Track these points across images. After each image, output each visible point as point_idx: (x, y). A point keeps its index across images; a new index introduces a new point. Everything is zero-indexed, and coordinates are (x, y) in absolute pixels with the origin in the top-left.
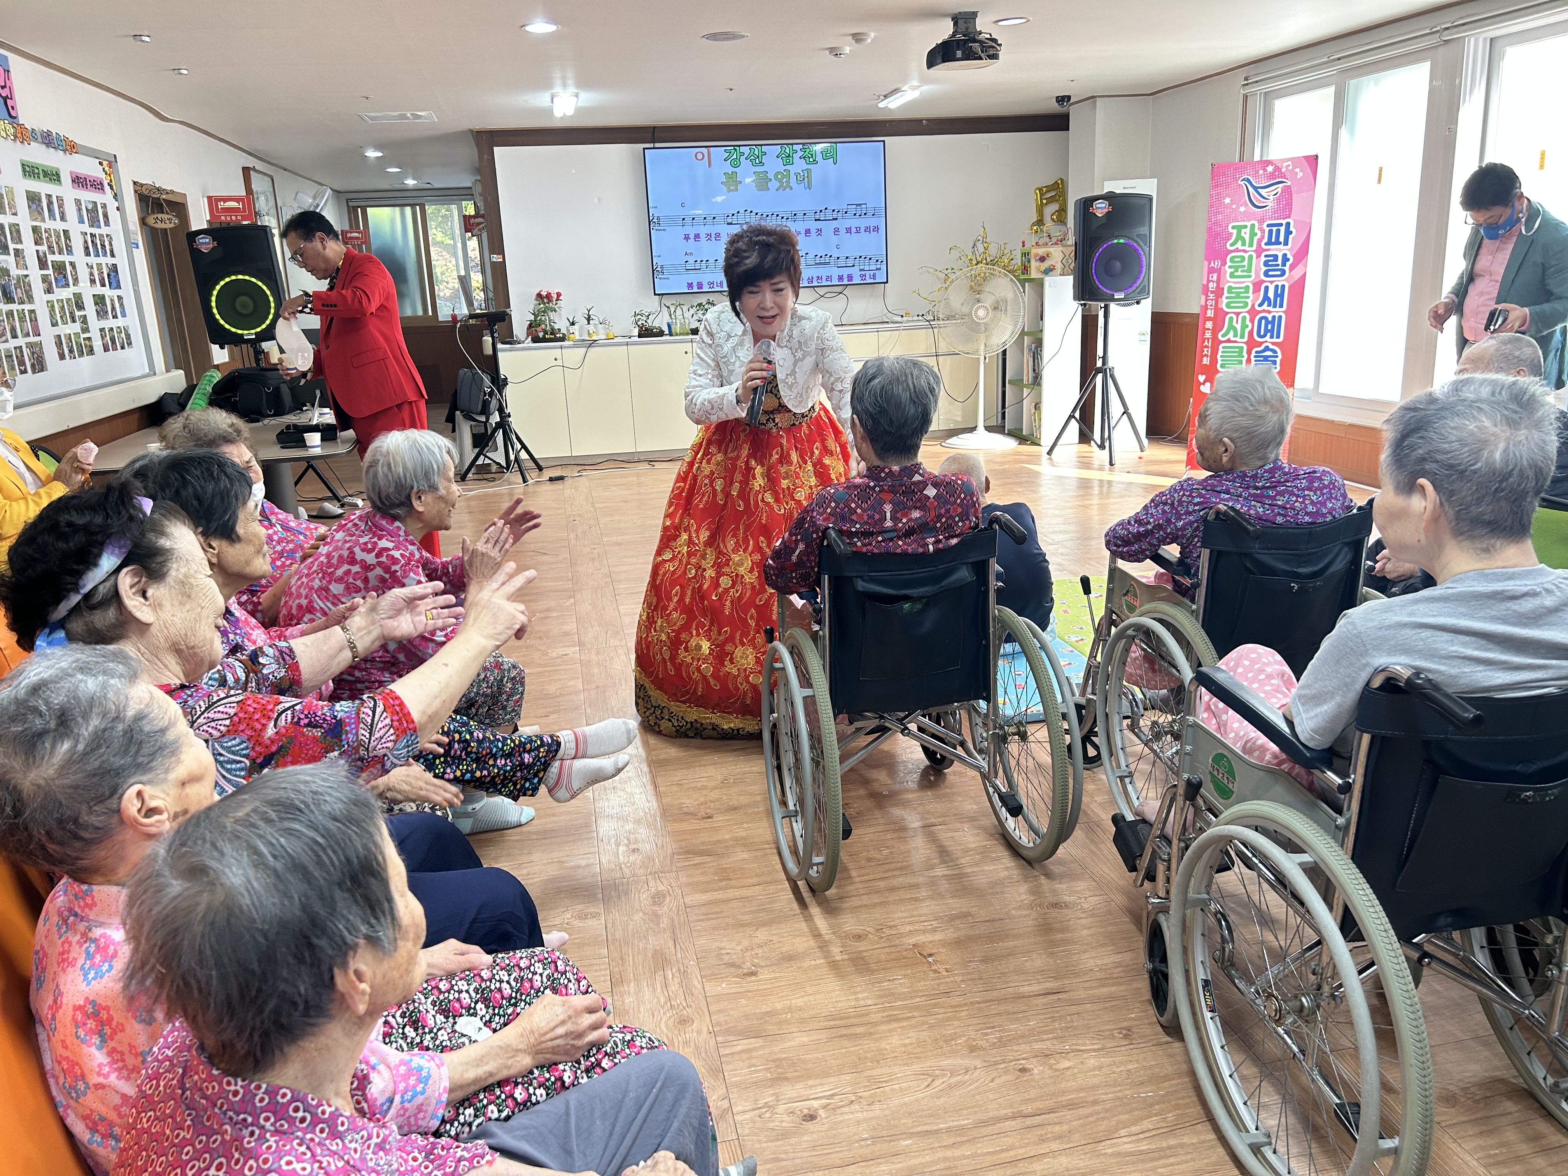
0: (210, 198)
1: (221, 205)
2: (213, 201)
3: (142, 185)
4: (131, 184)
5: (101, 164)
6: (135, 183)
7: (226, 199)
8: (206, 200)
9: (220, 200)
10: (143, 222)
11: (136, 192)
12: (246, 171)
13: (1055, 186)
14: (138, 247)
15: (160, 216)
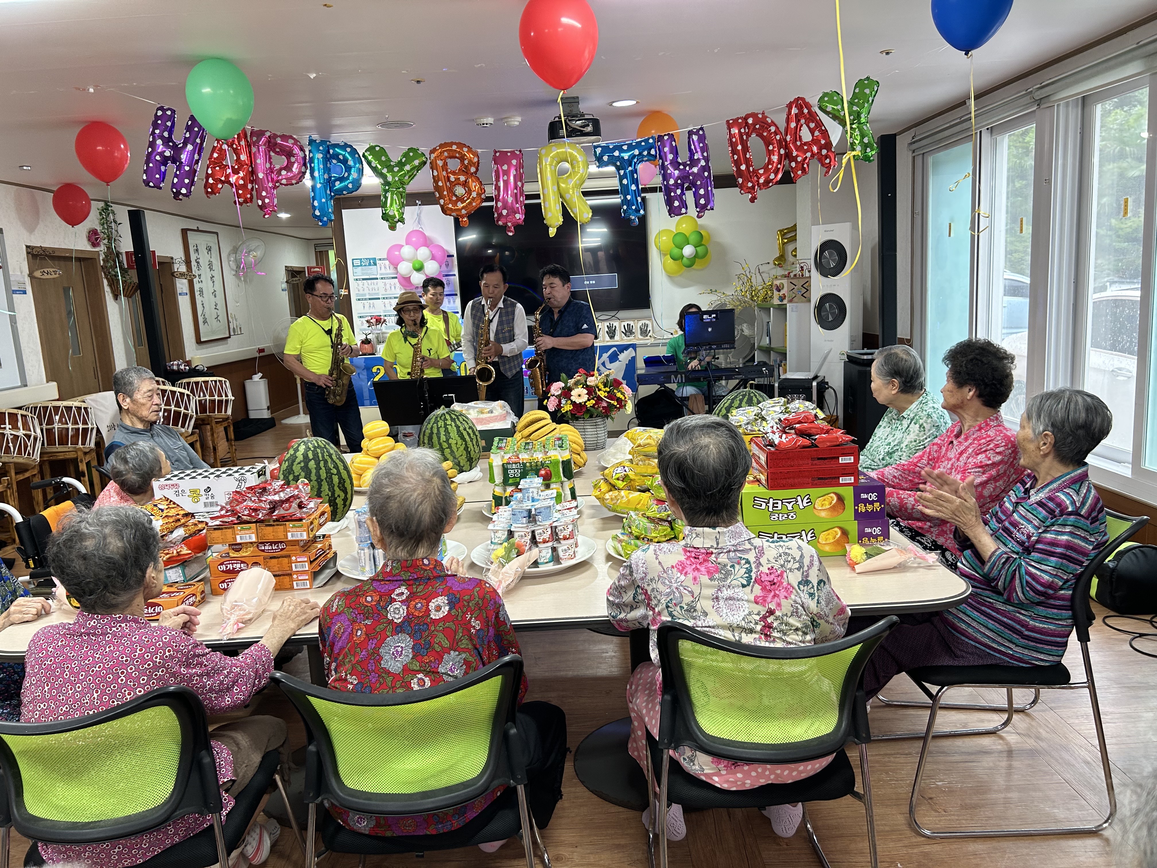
3: (37, 248)
4: (24, 247)
6: (27, 247)
10: (34, 275)
11: (28, 253)
12: (186, 233)
13: (794, 228)
14: (25, 292)
15: (46, 270)
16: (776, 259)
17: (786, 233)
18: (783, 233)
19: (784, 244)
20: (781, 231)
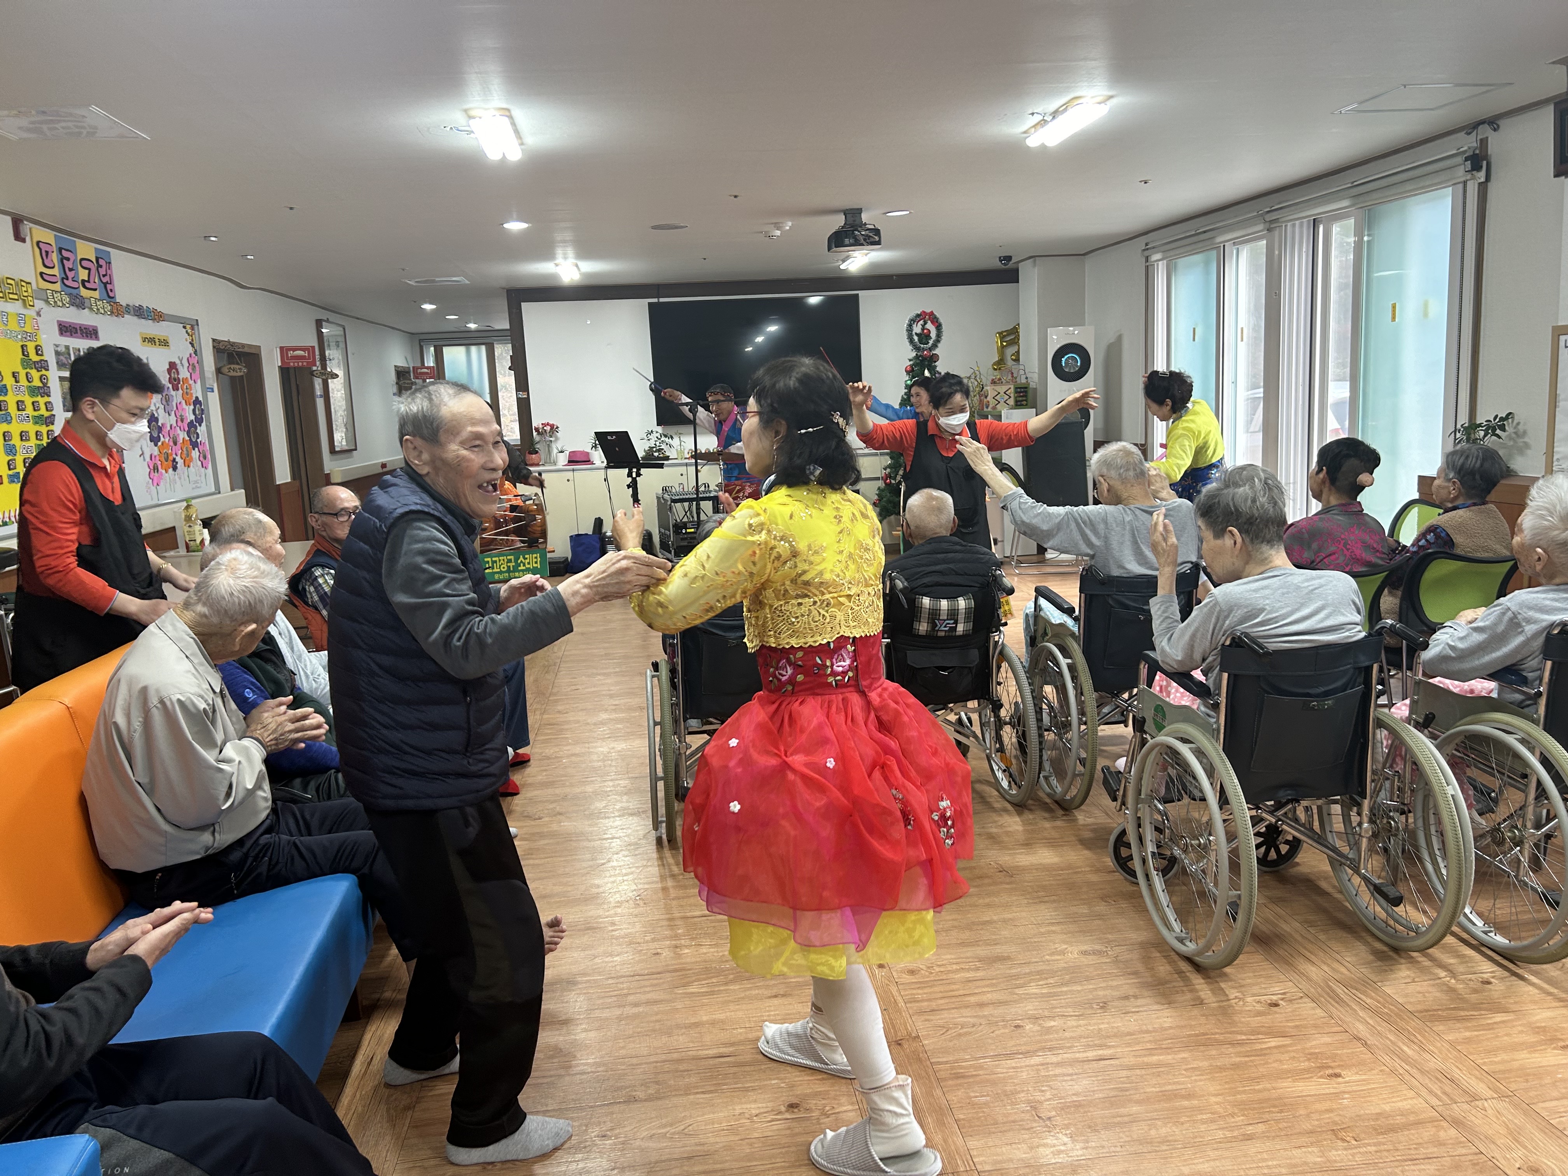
0: (282, 348)
1: (291, 353)
2: (284, 351)
3: (219, 342)
4: (211, 341)
5: (184, 327)
6: (214, 340)
7: (295, 349)
8: (278, 350)
9: (290, 350)
10: (219, 371)
11: (214, 347)
12: (319, 324)
13: (1015, 331)
14: (213, 391)
15: (232, 366)
16: (994, 364)
17: (1005, 336)
18: (1002, 335)
19: (1003, 347)
20: (1000, 333)
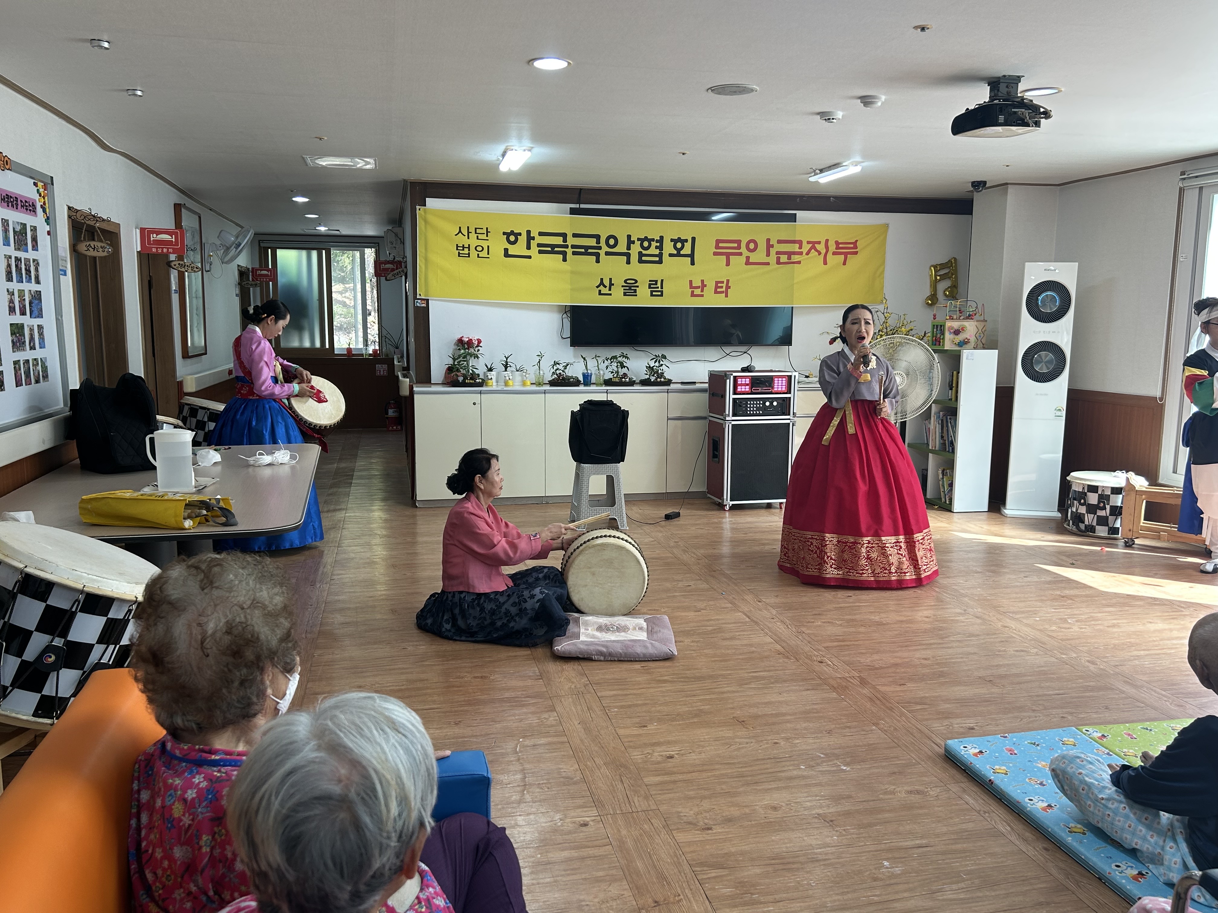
0: (142, 230)
1: (153, 237)
2: (145, 233)
3: (77, 211)
4: (66, 208)
5: (35, 184)
6: (70, 208)
7: (158, 232)
8: (138, 231)
9: (152, 232)
10: (74, 248)
11: (69, 217)
12: (178, 208)
13: (948, 265)
14: (65, 275)
15: (92, 244)
17: (939, 270)
18: (936, 269)
19: (937, 281)
20: (932, 266)
